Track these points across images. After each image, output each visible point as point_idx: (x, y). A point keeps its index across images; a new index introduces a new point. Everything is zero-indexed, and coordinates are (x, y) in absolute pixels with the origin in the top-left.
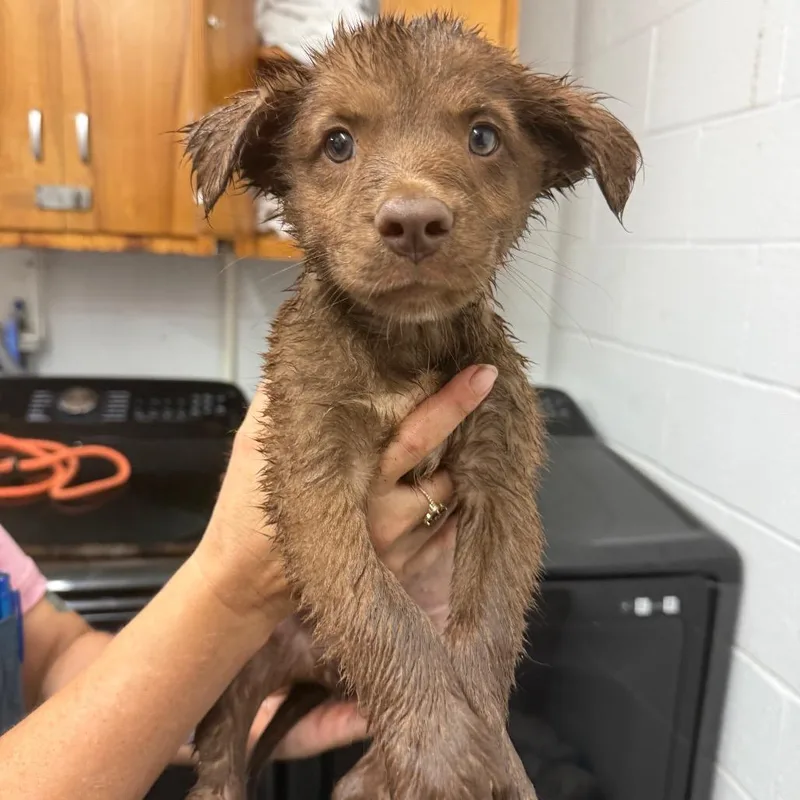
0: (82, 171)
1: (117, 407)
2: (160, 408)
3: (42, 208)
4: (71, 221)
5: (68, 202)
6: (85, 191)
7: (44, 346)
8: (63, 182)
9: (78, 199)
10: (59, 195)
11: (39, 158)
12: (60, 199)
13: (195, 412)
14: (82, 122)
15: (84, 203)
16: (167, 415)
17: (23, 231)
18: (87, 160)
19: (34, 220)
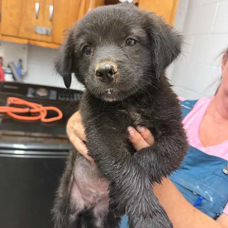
0: (50, 23)
1: (53, 95)
2: (66, 97)
3: (36, 33)
4: (45, 38)
5: (44, 32)
6: (50, 30)
7: (26, 74)
8: (43, 26)
9: (47, 31)
10: (42, 30)
11: (37, 18)
12: (42, 31)
13: (75, 99)
14: (51, 8)
15: (49, 33)
16: (68, 99)
17: (29, 39)
18: (51, 20)
19: (34, 36)
